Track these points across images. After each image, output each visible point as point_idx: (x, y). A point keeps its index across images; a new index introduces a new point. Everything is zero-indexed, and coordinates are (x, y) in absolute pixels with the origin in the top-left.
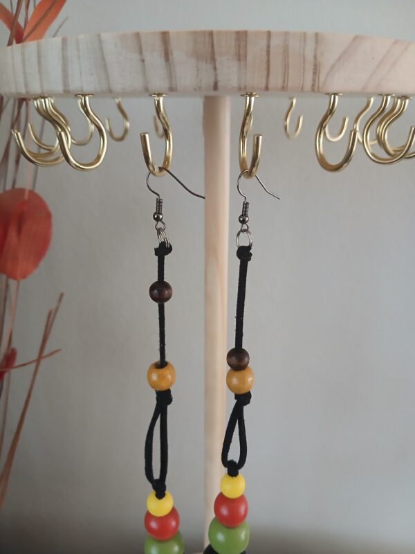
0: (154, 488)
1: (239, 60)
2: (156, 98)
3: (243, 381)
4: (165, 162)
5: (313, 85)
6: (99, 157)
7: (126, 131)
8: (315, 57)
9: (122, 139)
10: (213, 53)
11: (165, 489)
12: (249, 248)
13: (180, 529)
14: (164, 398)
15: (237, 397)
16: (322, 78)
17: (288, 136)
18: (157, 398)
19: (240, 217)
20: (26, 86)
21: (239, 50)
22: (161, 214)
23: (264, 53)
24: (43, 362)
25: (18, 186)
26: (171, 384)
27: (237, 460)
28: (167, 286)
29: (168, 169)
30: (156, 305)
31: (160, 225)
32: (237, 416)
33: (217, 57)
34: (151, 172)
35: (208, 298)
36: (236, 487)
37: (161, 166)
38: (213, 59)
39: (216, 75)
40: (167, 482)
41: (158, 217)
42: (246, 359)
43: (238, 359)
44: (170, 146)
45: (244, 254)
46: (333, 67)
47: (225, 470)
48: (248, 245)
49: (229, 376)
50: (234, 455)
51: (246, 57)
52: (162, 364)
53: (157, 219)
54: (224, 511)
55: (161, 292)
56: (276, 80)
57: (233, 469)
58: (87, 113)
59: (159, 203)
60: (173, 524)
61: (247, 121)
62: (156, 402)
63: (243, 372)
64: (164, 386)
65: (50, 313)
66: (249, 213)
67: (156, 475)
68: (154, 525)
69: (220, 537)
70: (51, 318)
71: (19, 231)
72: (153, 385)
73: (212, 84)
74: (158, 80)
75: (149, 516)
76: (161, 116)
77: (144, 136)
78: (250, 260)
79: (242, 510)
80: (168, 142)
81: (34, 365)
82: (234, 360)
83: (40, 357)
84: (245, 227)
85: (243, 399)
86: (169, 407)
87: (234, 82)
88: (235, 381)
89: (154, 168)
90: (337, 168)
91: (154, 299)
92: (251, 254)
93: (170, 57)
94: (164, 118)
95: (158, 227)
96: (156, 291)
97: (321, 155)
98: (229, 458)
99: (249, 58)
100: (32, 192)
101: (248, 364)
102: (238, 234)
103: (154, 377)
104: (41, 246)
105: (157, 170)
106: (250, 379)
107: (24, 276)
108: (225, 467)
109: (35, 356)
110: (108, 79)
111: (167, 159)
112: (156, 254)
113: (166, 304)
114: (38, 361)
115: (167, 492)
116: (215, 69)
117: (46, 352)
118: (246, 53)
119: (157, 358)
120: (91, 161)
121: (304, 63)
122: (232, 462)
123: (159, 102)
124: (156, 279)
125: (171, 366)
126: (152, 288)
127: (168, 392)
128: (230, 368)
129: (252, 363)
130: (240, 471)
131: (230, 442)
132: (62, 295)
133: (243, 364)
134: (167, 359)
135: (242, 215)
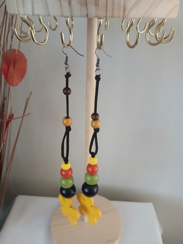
0: (64, 160)
1: (96, 6)
2: (66, 18)
3: (96, 124)
4: (69, 43)
5: (123, 16)
6: (45, 40)
7: (56, 26)
8: (124, 5)
9: (55, 30)
10: (86, 3)
11: (68, 161)
12: (99, 76)
13: (73, 175)
14: (68, 129)
15: (94, 129)
16: (127, 12)
17: (123, 30)
18: (66, 129)
19: (96, 64)
20: (18, 11)
21: (96, 2)
22: (67, 62)
23: (105, 3)
24: (24, 118)
25: (12, 48)
26: (71, 124)
27: (94, 152)
28: (69, 89)
29: (71, 45)
30: (65, 96)
31: (67, 66)
32: (95, 136)
33: (88, 5)
34: (64, 47)
35: (87, 96)
36: (94, 161)
37: (68, 44)
38: (86, 5)
39: (87, 11)
40: (69, 158)
41: (66, 63)
42: (98, 117)
43: (95, 116)
44: (71, 37)
45: (98, 78)
46: (131, 9)
47: (90, 155)
48: (99, 75)
49: (92, 122)
50: (93, 150)
51: (98, 4)
52: (68, 117)
53: (66, 64)
54: (90, 170)
55: (67, 91)
56: (109, 14)
57: (93, 155)
58: (41, 22)
59: (67, 58)
60: (70, 173)
61: (100, 28)
62: (65, 130)
63: (97, 121)
64: (68, 125)
65: (27, 99)
66: (100, 63)
67: (65, 156)
68: (63, 173)
69: (89, 178)
70: (27, 100)
71: (14, 67)
72: (64, 124)
73: (86, 15)
74: (67, 12)
75: (62, 170)
76: (68, 25)
77: (62, 34)
78: (100, 80)
79: (96, 169)
80: (71, 35)
81: (21, 118)
82: (94, 117)
83: (24, 116)
84: (98, 68)
85: (97, 130)
86: (70, 132)
87: (94, 14)
88: (94, 124)
89: (65, 45)
90: (133, 47)
91: (65, 94)
92: (100, 78)
93: (71, 4)
94: (69, 26)
95: (66, 67)
96: (65, 91)
97: (128, 42)
98: (92, 151)
99: (99, 5)
100: (19, 51)
101: (98, 118)
102: (96, 71)
103: (65, 122)
104: (23, 73)
105: (66, 46)
106: (99, 124)
107: (16, 85)
108: (90, 154)
109: (22, 115)
110: (48, 11)
111: (70, 42)
112: (65, 77)
113: (69, 96)
114: (23, 117)
115: (68, 162)
116: (87, 9)
117: (26, 114)
118: (98, 3)
119: (66, 115)
120: (42, 41)
121: (120, 7)
122: (93, 152)
123: (67, 20)
124: (65, 87)
125: (71, 118)
126: (64, 90)
127: (70, 127)
128: (92, 120)
129: (100, 118)
130: (95, 156)
131: (92, 145)
132: (31, 93)
133: (97, 118)
134: (69, 116)
135: (97, 63)
